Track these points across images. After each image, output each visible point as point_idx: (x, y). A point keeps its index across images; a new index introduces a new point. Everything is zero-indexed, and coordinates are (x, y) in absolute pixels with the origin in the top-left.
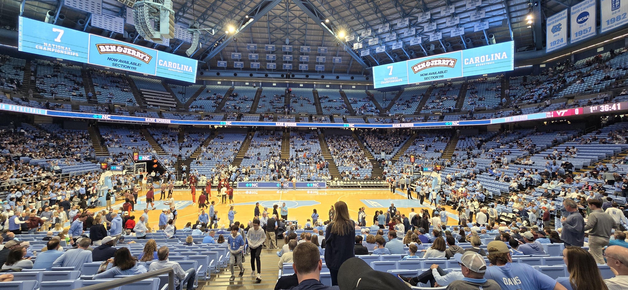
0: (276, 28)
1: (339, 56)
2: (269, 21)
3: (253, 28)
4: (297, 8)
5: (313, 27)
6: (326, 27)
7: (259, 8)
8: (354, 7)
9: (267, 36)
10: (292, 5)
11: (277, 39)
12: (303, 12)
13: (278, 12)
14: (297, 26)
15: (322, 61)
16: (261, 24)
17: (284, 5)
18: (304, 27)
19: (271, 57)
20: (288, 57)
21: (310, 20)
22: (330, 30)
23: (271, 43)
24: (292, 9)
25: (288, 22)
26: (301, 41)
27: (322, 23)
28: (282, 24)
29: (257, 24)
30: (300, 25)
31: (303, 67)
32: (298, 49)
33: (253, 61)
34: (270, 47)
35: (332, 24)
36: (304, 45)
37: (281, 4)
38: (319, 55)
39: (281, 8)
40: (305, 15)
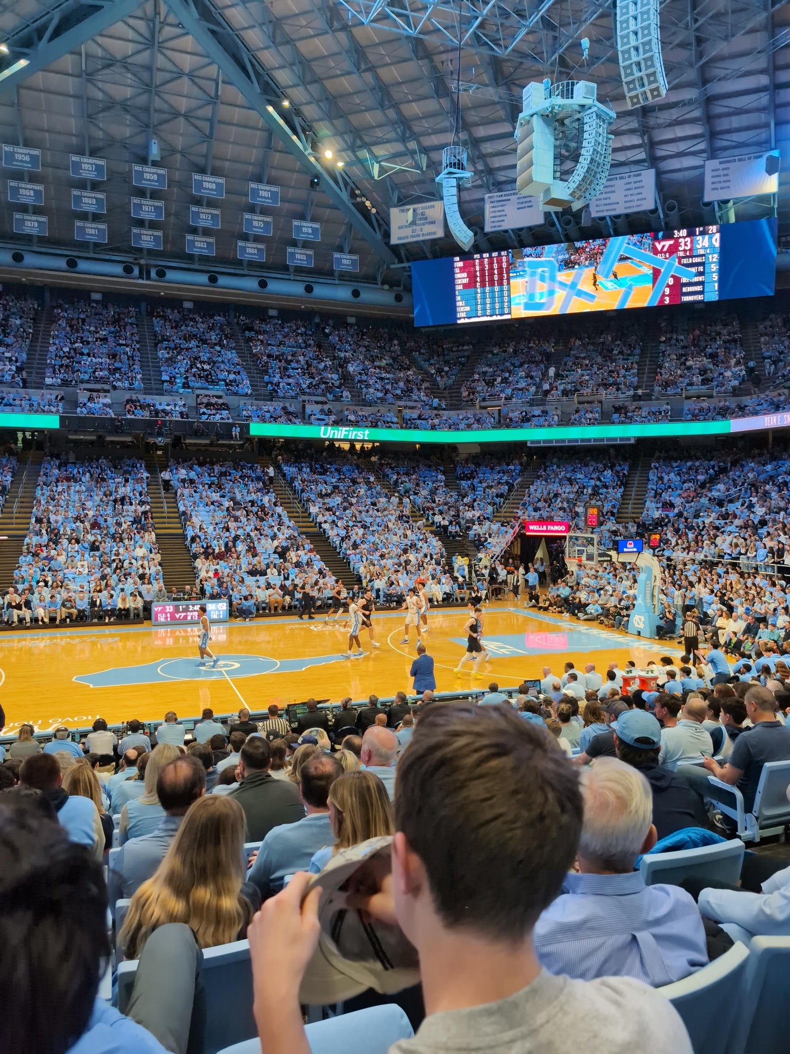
0: (110, 104)
1: (313, 220)
2: (89, 76)
3: (23, 92)
4: (188, 42)
5: (237, 114)
6: (281, 122)
7: (55, 22)
8: (372, 69)
9: (73, 124)
10: (168, 31)
11: (112, 142)
12: (207, 60)
13: (119, 48)
14: (183, 104)
15: (260, 232)
16: (54, 80)
17: (141, 25)
18: (207, 111)
19: (89, 201)
20: (148, 209)
21: (230, 92)
22: (294, 138)
23: (93, 153)
24: (168, 44)
25: (149, 88)
26: (193, 158)
27: (270, 109)
28: (129, 92)
29: (39, 79)
30: (194, 103)
31: (200, 245)
32: (184, 185)
33: (24, 209)
34: (88, 167)
35: (298, 113)
36: (202, 171)
37: (131, 21)
38: (252, 209)
39: (131, 34)
40: (212, 70)
